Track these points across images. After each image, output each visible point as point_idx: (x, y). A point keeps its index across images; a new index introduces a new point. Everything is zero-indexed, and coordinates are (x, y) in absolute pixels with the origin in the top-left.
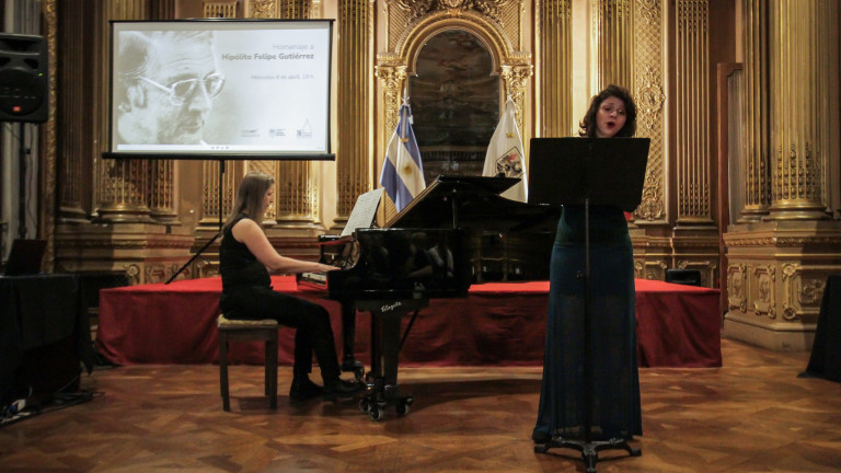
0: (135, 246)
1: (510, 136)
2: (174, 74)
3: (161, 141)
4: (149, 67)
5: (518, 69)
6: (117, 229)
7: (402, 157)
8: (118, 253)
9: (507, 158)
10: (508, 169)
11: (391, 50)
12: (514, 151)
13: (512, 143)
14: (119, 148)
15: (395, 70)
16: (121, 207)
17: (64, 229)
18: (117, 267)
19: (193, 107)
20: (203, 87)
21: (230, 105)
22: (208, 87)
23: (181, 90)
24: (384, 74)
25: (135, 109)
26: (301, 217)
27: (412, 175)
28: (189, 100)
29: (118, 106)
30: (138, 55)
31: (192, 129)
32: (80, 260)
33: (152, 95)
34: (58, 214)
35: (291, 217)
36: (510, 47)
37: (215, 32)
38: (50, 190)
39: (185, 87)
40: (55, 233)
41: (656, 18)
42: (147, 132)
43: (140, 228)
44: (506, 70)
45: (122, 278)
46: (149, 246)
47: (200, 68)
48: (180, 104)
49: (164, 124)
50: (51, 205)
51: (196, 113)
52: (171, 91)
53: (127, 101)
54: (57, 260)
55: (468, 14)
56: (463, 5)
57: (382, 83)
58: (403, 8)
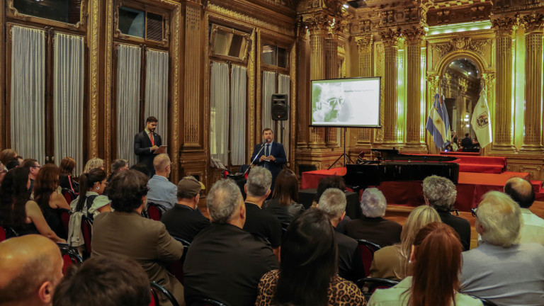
0: (318, 157)
1: (483, 107)
2: (329, 97)
3: (326, 121)
4: (322, 95)
5: (490, 75)
6: (313, 150)
7: (435, 116)
8: (313, 159)
9: (481, 117)
10: (482, 121)
11: (433, 69)
12: (485, 114)
13: (484, 110)
14: (314, 123)
15: (435, 78)
16: (315, 143)
17: (298, 150)
18: (313, 163)
19: (335, 109)
20: (338, 102)
22: (340, 102)
23: (331, 103)
24: (430, 80)
25: (318, 110)
26: (392, 142)
27: (440, 125)
28: (334, 107)
29: (313, 109)
30: (319, 91)
31: (335, 117)
32: (302, 160)
33: (323, 105)
34: (296, 145)
35: (388, 142)
36: (486, 65)
37: (342, 83)
38: (293, 137)
39: (333, 102)
40: (295, 151)
42: (321, 117)
43: (320, 150)
44: (484, 76)
45: (314, 168)
46: (323, 157)
47: (337, 95)
48: (331, 108)
49: (326, 115)
50: (294, 143)
51: (336, 111)
52: (329, 103)
53: (315, 107)
54: (296, 160)
55: (467, 51)
56: (465, 47)
57: (429, 83)
58: (439, 50)
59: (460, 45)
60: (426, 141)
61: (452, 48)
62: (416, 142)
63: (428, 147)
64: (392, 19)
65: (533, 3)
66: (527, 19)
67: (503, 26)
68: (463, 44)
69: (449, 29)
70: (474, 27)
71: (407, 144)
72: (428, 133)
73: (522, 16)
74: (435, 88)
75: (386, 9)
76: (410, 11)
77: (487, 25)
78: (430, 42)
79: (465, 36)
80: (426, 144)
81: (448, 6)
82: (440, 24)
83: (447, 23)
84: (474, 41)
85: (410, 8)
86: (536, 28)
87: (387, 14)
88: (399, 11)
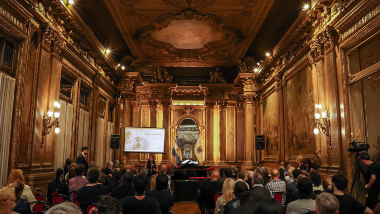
1: (200, 143)
2: (136, 137)
3: (133, 149)
4: (131, 135)
5: (202, 127)
7: (176, 147)
9: (199, 148)
10: (200, 150)
11: (174, 123)
12: (201, 146)
14: (125, 150)
15: (175, 127)
16: (125, 161)
21: (146, 143)
22: (142, 139)
23: (137, 140)
24: (172, 128)
25: (129, 143)
27: (178, 151)
28: (138, 142)
29: (125, 143)
30: (129, 133)
31: (139, 147)
33: (132, 141)
36: (200, 122)
39: (138, 139)
41: (233, 116)
42: (130, 147)
43: (129, 165)
44: (199, 127)
47: (141, 136)
48: (136, 143)
49: (134, 146)
51: (140, 144)
52: (135, 140)
55: (191, 115)
56: (190, 113)
57: (172, 130)
58: (176, 113)
59: (188, 111)
61: (184, 113)
64: (156, 95)
65: (223, 97)
66: (221, 103)
67: (210, 105)
68: (189, 112)
69: (182, 103)
70: (194, 103)
73: (219, 102)
75: (153, 89)
76: (166, 92)
77: (201, 103)
78: (173, 108)
79: (191, 107)
80: (170, 162)
81: (183, 91)
82: (178, 100)
83: (181, 100)
84: (195, 110)
85: (166, 91)
86: (224, 108)
87: (154, 92)
88: (160, 91)
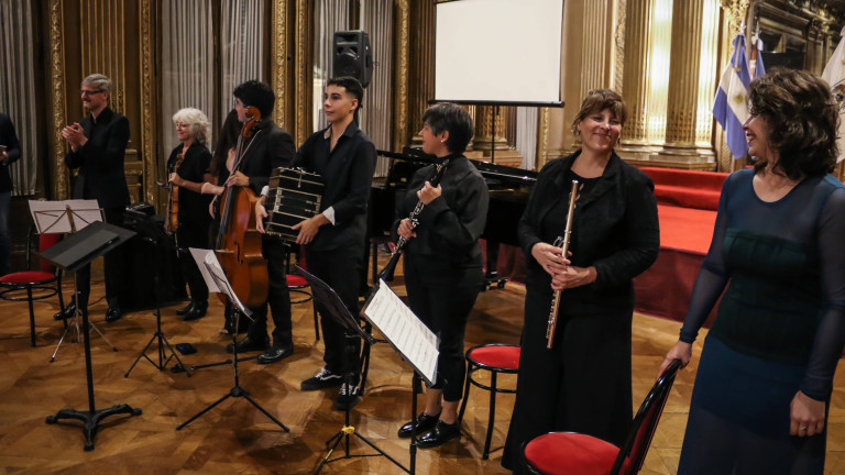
7: (733, 85)
9: (841, 88)
14: (439, 96)
27: (743, 104)
57: (727, 11)
60: (713, 142)
62: (686, 144)
63: (716, 156)
71: (665, 147)
72: (719, 127)
74: (739, 24)
80: (714, 149)
